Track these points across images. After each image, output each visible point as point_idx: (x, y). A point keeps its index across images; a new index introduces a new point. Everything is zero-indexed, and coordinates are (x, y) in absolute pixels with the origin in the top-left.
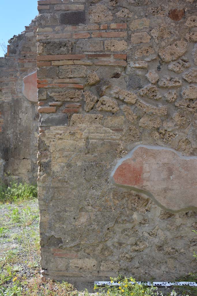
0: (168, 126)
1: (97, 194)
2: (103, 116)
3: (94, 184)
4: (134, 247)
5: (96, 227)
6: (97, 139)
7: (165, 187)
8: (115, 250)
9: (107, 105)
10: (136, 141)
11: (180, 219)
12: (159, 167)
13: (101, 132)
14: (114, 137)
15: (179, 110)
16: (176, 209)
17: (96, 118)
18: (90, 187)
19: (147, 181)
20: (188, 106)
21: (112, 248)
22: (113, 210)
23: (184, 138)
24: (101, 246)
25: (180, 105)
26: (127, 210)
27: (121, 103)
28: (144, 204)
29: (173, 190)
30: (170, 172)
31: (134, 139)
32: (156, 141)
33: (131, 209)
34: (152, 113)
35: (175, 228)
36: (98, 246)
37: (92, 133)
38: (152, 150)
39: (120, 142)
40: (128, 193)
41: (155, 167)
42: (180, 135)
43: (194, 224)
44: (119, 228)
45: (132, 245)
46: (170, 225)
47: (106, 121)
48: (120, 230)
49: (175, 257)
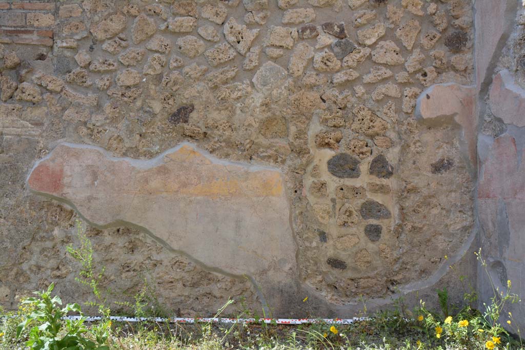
0: (97, 119)
1: (11, 203)
2: (21, 106)
3: (7, 191)
4: (55, 272)
5: (9, 245)
6: (12, 135)
7: (89, 194)
8: (32, 276)
9: (27, 93)
10: (59, 138)
11: (110, 237)
12: (83, 170)
13: (17, 126)
14: (32, 132)
15: (112, 99)
16: (101, 223)
17: (14, 109)
18: (4, 194)
19: (68, 187)
20: (123, 95)
21: (28, 272)
22: (29, 224)
23: (116, 135)
24: (15, 270)
25: (113, 93)
26: (46, 224)
27: (44, 91)
28: (67, 217)
29: (98, 199)
30: (95, 176)
31: (56, 136)
32: (82, 138)
33: (52, 224)
34: (79, 104)
35: (104, 249)
36: (11, 270)
37: (7, 127)
38: (74, 148)
39: (40, 139)
40: (49, 203)
41: (77, 169)
42: (110, 130)
43: (126, 245)
44: (37, 246)
45: (53, 269)
46: (97, 244)
47: (24, 113)
48: (38, 250)
49: (104, 286)
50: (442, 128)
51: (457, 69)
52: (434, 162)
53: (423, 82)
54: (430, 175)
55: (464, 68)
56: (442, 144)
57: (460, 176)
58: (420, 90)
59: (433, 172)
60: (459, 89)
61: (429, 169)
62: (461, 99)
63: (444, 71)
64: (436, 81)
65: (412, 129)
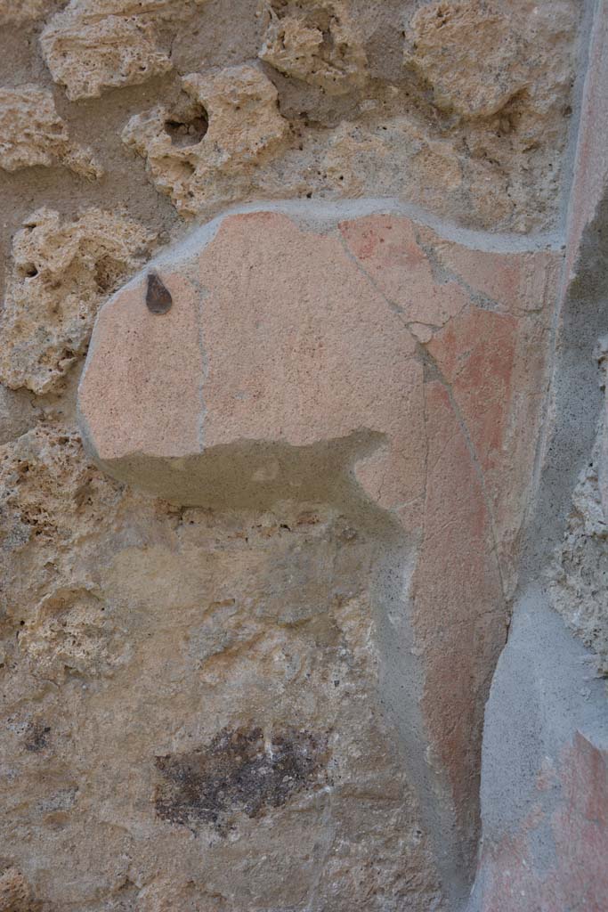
50: (266, 522)
51: (444, 98)
52: (178, 746)
53: (169, 179)
54: (144, 826)
55: (493, 104)
56: (253, 627)
57: (361, 848)
58: (141, 236)
59: (165, 811)
60: (425, 254)
61: (142, 785)
62: (424, 335)
63: (349, 107)
64: (266, 178)
65: (51, 504)
